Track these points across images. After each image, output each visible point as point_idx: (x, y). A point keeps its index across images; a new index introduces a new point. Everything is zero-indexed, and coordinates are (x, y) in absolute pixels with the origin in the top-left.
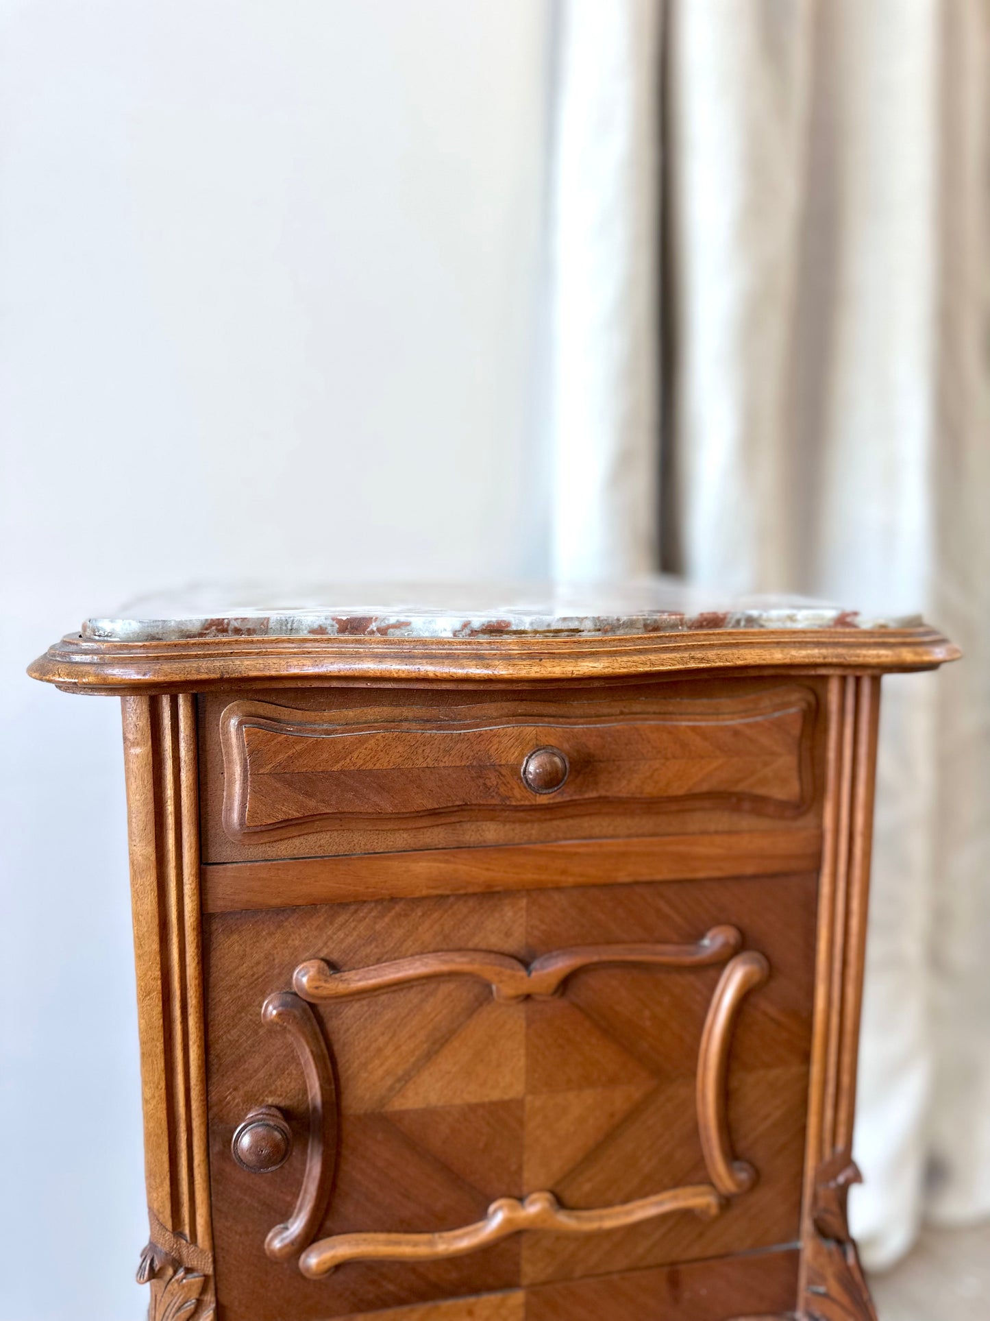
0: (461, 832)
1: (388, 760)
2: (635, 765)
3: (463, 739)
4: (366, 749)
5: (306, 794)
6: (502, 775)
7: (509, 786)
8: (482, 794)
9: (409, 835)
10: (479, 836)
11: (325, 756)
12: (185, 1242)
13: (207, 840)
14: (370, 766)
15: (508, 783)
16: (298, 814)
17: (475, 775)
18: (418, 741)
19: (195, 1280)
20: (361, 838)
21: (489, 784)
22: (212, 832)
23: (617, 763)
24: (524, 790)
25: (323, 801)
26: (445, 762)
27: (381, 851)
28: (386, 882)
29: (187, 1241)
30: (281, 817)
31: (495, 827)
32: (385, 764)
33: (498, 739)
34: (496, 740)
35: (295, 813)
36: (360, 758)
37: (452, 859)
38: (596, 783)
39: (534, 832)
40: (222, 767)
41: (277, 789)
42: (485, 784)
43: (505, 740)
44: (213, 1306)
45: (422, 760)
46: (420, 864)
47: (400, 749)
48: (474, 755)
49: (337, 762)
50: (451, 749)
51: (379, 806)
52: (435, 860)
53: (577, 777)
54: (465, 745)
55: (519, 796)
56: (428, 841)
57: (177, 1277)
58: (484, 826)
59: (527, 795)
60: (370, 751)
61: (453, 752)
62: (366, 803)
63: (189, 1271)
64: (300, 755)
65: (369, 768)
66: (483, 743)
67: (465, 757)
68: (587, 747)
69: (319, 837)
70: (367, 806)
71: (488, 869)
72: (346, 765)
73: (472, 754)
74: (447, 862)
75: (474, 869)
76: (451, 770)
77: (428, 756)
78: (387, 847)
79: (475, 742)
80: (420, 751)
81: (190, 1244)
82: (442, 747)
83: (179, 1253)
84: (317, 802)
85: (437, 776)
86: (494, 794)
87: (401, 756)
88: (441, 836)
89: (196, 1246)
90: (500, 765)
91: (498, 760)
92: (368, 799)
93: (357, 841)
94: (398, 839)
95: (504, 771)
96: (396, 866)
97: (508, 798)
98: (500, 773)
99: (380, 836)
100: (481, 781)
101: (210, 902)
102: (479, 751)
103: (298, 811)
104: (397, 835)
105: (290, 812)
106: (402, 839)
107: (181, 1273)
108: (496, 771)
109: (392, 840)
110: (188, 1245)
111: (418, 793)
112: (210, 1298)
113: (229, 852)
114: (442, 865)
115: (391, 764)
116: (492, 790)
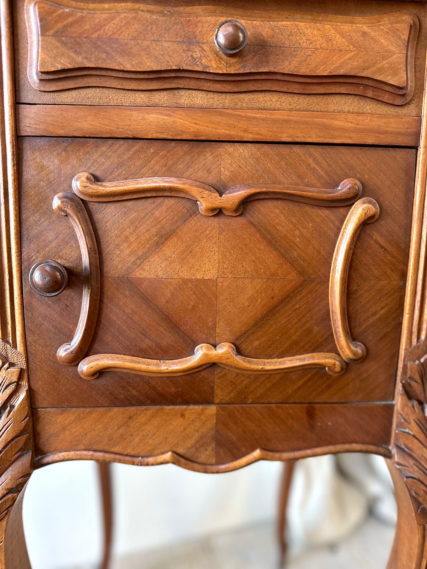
0: (179, 97)
1: (128, 33)
2: (294, 51)
3: (178, 22)
4: (114, 24)
5: (75, 52)
6: (204, 50)
7: (208, 58)
8: (190, 63)
9: (145, 96)
10: (190, 101)
11: (87, 27)
12: (9, 346)
13: (19, 87)
14: (116, 36)
15: (208, 56)
16: (71, 66)
17: (186, 49)
18: (148, 21)
19: (15, 370)
20: (114, 95)
21: (195, 56)
22: (22, 82)
23: (282, 49)
24: (218, 62)
25: (86, 58)
26: (166, 38)
27: (127, 105)
28: (130, 125)
29: (10, 346)
30: (59, 67)
31: (201, 95)
32: (126, 36)
33: (201, 24)
34: (200, 25)
35: (68, 65)
36: (110, 30)
37: (172, 114)
38: (268, 62)
39: (226, 101)
40: (27, 40)
41: (57, 47)
42: (192, 56)
43: (206, 25)
44: (26, 389)
45: (150, 35)
46: (152, 115)
47: (136, 26)
48: (184, 35)
49: (96, 31)
50: (170, 29)
51: (122, 64)
52: (161, 114)
53: (254, 56)
54: (179, 27)
55: (215, 66)
56: (157, 101)
57: (4, 367)
58: (193, 94)
59: (221, 66)
60: (116, 26)
61: (171, 31)
62: (114, 62)
63: (12, 365)
64: (71, 24)
65: (116, 37)
66: (191, 26)
67: (179, 35)
68: (262, 35)
69: (87, 92)
70: (114, 64)
71: (196, 124)
72: (101, 34)
73: (184, 33)
74: (168, 115)
75: (186, 122)
76: (170, 43)
77: (154, 33)
78: (131, 103)
79: (186, 25)
80: (149, 28)
81: (12, 348)
82: (164, 27)
83: (6, 353)
84: (83, 59)
85: (161, 47)
86: (198, 63)
87: (136, 31)
88: (166, 98)
89: (17, 350)
90: (203, 43)
91: (201, 40)
92: (115, 59)
93: (111, 97)
94: (137, 98)
95: (205, 47)
96: (136, 115)
97: (208, 67)
98: (203, 49)
99: (126, 95)
100: (190, 53)
101: (21, 128)
102: (189, 31)
103: (70, 64)
104: (137, 95)
105: (66, 64)
106: (141, 98)
107: (6, 366)
108: (200, 47)
109: (134, 98)
110: (11, 348)
111: (148, 58)
112: (24, 383)
113: (32, 97)
114: (166, 118)
115: (130, 36)
116: (197, 60)
